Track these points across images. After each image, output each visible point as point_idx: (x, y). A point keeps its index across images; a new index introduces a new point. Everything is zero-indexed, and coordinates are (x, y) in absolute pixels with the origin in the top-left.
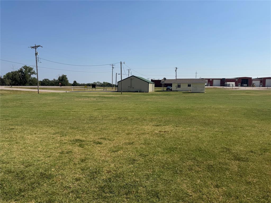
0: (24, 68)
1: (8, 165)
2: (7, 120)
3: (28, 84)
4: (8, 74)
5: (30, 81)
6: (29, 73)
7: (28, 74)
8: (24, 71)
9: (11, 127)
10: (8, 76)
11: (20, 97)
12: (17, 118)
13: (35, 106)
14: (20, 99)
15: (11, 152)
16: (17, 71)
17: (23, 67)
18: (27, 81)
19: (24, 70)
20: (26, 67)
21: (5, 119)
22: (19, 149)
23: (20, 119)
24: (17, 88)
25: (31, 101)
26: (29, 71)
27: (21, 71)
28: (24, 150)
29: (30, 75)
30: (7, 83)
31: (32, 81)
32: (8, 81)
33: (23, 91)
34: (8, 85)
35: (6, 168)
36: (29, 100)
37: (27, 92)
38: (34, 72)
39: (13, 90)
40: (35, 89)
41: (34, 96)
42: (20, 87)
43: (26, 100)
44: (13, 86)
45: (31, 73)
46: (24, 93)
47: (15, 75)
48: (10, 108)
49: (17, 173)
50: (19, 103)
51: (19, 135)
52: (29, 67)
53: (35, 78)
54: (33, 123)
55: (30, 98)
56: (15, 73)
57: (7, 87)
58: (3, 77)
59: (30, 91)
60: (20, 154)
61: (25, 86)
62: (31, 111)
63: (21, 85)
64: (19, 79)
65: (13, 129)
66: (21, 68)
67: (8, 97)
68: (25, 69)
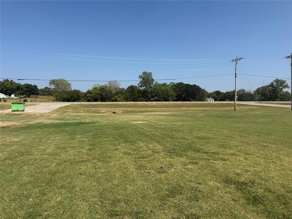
0: (275, 82)
1: (267, 183)
2: (259, 136)
3: (279, 100)
4: (258, 89)
5: (281, 95)
6: (281, 87)
7: (279, 89)
8: (275, 85)
9: (265, 144)
10: (258, 91)
11: (271, 113)
12: (269, 135)
13: (288, 124)
14: (270, 116)
15: (268, 170)
16: (268, 85)
17: (274, 80)
18: (278, 96)
19: (275, 83)
20: (277, 81)
21: (257, 135)
22: (277, 170)
23: (273, 137)
24: (267, 103)
25: (283, 119)
26: (281, 85)
27: (272, 85)
28: (282, 172)
29: (282, 89)
30: (256, 98)
31: (283, 96)
32: (257, 97)
33: (273, 107)
34: (258, 101)
35: (265, 185)
36: (280, 117)
37: (277, 108)
38: (287, 85)
39: (263, 106)
40: (287, 105)
41: (286, 112)
42: (270, 102)
43: (277, 117)
44: (262, 102)
45: (283, 87)
46: (274, 109)
47: (265, 90)
48: (261, 125)
49: (278, 195)
50: (270, 119)
51: (274, 154)
52: (282, 80)
53: (287, 92)
54: (288, 144)
55: (282, 115)
56: (265, 88)
57: (257, 103)
58: (252, 93)
59: (281, 107)
60: (278, 176)
61: (275, 101)
62: (285, 130)
63: (270, 101)
64: (269, 94)
65: (267, 146)
66: (272, 82)
67: (257, 113)
68: (277, 83)
